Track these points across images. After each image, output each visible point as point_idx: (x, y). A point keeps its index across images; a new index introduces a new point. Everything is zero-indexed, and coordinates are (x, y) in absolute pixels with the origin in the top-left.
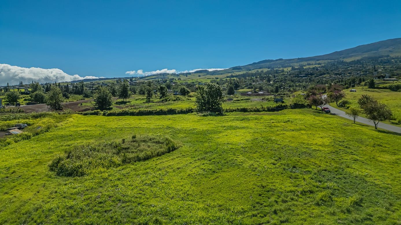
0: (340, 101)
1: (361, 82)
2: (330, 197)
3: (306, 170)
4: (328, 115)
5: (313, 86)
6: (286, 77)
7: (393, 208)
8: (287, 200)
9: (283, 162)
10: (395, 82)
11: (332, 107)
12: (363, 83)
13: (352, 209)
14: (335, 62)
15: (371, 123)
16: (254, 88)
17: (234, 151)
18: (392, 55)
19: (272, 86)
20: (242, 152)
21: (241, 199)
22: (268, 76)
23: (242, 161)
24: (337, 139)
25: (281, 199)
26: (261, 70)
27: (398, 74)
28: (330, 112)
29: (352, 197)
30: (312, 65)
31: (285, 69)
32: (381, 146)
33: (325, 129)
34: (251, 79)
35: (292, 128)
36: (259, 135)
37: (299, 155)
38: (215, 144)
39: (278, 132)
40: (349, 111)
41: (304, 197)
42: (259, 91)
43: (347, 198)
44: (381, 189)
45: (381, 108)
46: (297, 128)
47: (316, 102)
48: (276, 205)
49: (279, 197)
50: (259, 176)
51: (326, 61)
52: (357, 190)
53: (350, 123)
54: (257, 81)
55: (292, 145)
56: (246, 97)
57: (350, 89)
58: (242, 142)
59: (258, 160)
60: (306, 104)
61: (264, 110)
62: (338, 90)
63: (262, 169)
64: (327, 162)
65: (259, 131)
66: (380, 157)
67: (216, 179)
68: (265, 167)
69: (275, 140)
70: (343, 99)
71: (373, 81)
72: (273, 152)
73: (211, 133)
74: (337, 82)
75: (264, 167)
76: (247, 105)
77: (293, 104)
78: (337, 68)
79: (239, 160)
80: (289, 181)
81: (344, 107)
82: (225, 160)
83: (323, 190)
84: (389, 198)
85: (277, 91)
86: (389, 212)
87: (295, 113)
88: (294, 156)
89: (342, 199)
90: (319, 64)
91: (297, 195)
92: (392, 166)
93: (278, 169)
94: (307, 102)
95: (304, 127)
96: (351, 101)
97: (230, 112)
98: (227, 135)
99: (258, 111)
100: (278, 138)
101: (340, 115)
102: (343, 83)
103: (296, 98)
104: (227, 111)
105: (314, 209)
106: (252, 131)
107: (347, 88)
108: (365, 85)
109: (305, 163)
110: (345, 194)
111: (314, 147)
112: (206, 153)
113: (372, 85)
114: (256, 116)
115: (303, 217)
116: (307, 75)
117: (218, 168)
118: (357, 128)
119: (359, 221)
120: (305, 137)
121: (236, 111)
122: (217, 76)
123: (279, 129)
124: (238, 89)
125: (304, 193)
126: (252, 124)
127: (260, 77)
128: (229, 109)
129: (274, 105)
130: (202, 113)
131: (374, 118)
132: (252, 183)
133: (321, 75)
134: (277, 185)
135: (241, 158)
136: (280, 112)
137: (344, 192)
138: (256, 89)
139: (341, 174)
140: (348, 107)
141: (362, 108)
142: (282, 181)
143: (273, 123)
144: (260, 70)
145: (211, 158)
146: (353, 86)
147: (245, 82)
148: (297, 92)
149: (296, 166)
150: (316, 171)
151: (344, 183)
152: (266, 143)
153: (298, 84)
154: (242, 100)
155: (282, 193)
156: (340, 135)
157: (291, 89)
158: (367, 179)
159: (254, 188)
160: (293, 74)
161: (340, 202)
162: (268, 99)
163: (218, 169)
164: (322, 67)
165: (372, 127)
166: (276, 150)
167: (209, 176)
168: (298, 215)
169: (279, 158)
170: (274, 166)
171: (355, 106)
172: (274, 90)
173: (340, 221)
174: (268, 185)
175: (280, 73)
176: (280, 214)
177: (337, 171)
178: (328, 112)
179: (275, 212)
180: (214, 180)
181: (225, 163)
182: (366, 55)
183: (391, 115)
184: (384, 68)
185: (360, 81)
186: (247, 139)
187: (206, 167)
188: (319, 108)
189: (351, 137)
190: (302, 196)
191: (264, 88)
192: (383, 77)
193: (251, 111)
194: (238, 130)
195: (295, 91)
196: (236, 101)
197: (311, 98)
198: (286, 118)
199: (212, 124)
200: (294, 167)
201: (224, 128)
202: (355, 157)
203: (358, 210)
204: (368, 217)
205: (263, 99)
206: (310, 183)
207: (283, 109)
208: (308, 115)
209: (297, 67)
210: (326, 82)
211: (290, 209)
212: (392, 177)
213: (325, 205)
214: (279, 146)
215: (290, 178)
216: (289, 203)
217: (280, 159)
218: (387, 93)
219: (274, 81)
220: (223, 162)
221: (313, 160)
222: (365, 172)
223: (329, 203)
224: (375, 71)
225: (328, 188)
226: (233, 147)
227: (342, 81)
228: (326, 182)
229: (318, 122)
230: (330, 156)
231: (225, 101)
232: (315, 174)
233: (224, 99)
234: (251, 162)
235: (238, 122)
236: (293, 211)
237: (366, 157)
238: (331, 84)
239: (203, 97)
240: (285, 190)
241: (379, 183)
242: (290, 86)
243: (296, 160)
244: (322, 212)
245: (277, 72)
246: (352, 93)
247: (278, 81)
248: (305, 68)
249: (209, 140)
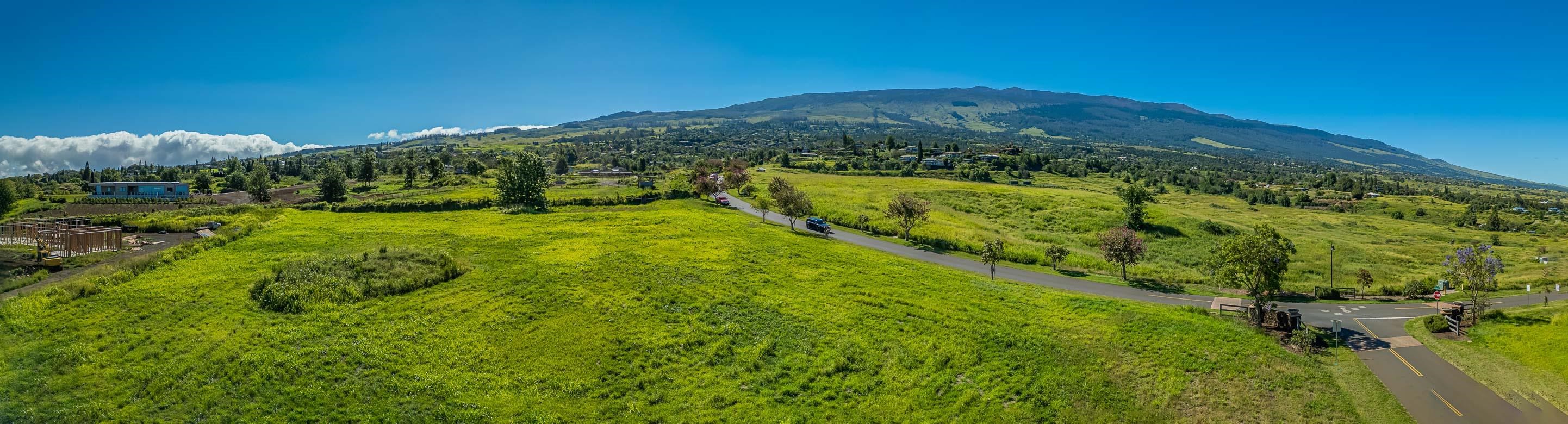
0: (744, 187)
1: (771, 157)
2: (729, 348)
3: (693, 305)
4: (726, 210)
5: (702, 160)
6: (658, 143)
7: (816, 351)
8: (661, 362)
9: (655, 294)
10: (815, 158)
11: (731, 196)
12: (774, 159)
13: (761, 362)
14: (734, 122)
15: (786, 221)
16: (603, 161)
17: (567, 278)
18: (811, 119)
19: (634, 159)
20: (583, 280)
21: (581, 367)
22: (628, 141)
23: (581, 296)
24: (741, 249)
25: (650, 362)
26: (616, 129)
27: (818, 148)
28: (728, 204)
29: (761, 343)
30: (700, 124)
31: (656, 130)
32: (799, 256)
33: (722, 234)
34: (597, 146)
35: (669, 234)
36: (613, 248)
37: (681, 280)
38: (532, 266)
39: (646, 242)
40: (756, 203)
41: (688, 353)
42: (612, 168)
43: (754, 345)
44: (801, 324)
45: (799, 198)
46: (678, 233)
47: (707, 188)
48: (642, 374)
49: (648, 357)
50: (612, 322)
51: (721, 120)
52: (768, 329)
53: (758, 222)
54: (609, 149)
55: (669, 263)
56: (588, 179)
57: (756, 168)
58: (582, 261)
59: (611, 293)
60: (691, 191)
61: (621, 202)
62: (739, 168)
63: (619, 309)
64: (724, 289)
65: (612, 240)
66: (799, 273)
67: (533, 331)
68: (624, 305)
69: (640, 256)
70: (748, 184)
71: (787, 155)
72: (637, 278)
73: (526, 246)
74: (739, 155)
75: (621, 306)
76: (590, 192)
77: (670, 191)
78: (738, 133)
79: (577, 296)
80: (664, 328)
81: (749, 196)
82: (551, 295)
83: (719, 337)
84: (811, 336)
85: (643, 169)
86: (811, 358)
87: (674, 207)
88: (672, 283)
89: (747, 349)
90: (710, 124)
91: (678, 352)
92: (814, 285)
93: (646, 308)
94: (692, 188)
95: (689, 231)
96: (758, 186)
97: (560, 205)
98: (554, 249)
99: (611, 203)
100: (645, 252)
101: (744, 210)
102: (747, 158)
103: (675, 182)
104: (554, 204)
105: (704, 373)
106: (600, 240)
107: (753, 165)
108: (777, 162)
109: (691, 294)
110: (751, 340)
111: (704, 266)
112: (516, 283)
113: (786, 163)
114: (608, 213)
115: (687, 389)
116: (691, 142)
117: (538, 310)
118: (768, 229)
119: (771, 381)
120: (690, 248)
121: (571, 204)
122: (535, 140)
123: (647, 235)
124: (574, 162)
125: (688, 346)
126: (599, 228)
127: (613, 142)
128: (559, 201)
129: (638, 193)
130: (509, 208)
131: (790, 214)
132: (601, 336)
133: (714, 142)
134: (644, 337)
135: (581, 291)
136: (649, 205)
137: (750, 336)
138: (608, 163)
139: (746, 307)
140: (755, 197)
141: (774, 198)
142: (653, 329)
143: (637, 224)
144: (613, 130)
145: (524, 292)
146: (761, 163)
147: (587, 150)
148: (677, 171)
149: (676, 300)
150: (707, 306)
151: (750, 321)
152: (626, 262)
153: (677, 157)
154: (582, 183)
155: (652, 350)
156: (743, 243)
157: (667, 165)
158: (782, 310)
159: (604, 346)
160: (670, 139)
161: (745, 354)
162: (627, 182)
163: (539, 313)
164: (715, 128)
165: (787, 227)
166: (642, 274)
167: (522, 326)
168: (679, 387)
169: (648, 287)
170: (639, 303)
171: (764, 194)
172: (638, 167)
173: (745, 387)
174: (628, 339)
175: (647, 136)
176: (648, 388)
177: (741, 303)
178: (726, 205)
179: (641, 387)
180: (529, 332)
181: (552, 301)
182: (777, 115)
183: (812, 208)
184: (801, 136)
185: (771, 155)
186: (592, 255)
187: (516, 309)
188: (712, 197)
189: (760, 245)
190: (685, 353)
191: (620, 163)
192: (801, 151)
193: (599, 204)
194: (575, 240)
195: (673, 168)
196: (570, 185)
197: (699, 181)
198: (659, 215)
199: (528, 228)
200: (673, 302)
201: (550, 236)
202: (766, 276)
203: (770, 362)
204: (785, 371)
205: (619, 182)
206: (698, 328)
207: (654, 200)
208: (696, 210)
209: (675, 128)
210: (722, 155)
211: (665, 378)
212: (814, 303)
213: (722, 364)
214: (647, 267)
215: (667, 322)
216: (665, 368)
217: (649, 289)
218: (804, 176)
219: (638, 150)
220: (548, 298)
221: (703, 288)
222: (780, 299)
223: (728, 359)
224: (790, 140)
225: (727, 333)
226: (567, 271)
227: (745, 154)
228: (724, 323)
229: (710, 222)
230: (728, 278)
231: (551, 185)
232: (707, 312)
233: (550, 182)
234: (599, 298)
235: (575, 224)
236: (671, 381)
237: (780, 276)
238: (729, 159)
239: (510, 178)
240: (658, 346)
241: (798, 314)
242: (665, 160)
243: (676, 289)
244: (717, 376)
245: (642, 134)
246: (760, 173)
247: (645, 151)
248: (688, 128)
249: (522, 259)
